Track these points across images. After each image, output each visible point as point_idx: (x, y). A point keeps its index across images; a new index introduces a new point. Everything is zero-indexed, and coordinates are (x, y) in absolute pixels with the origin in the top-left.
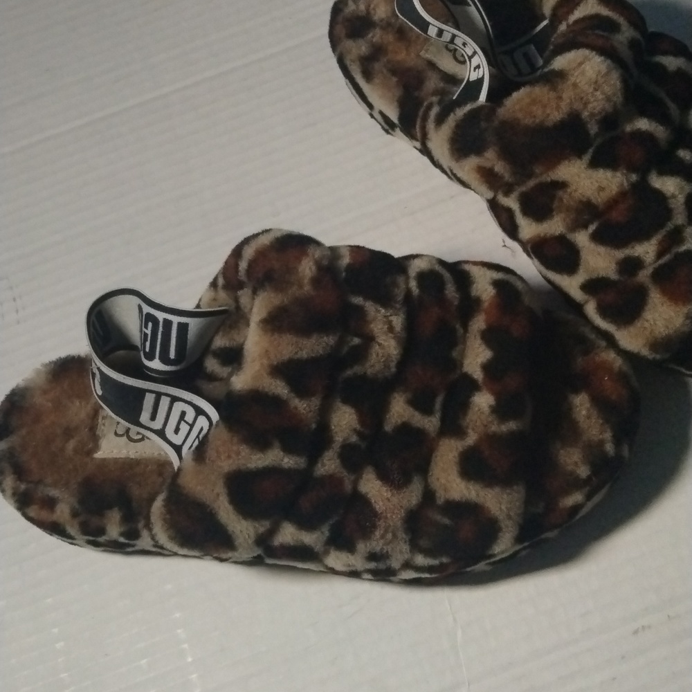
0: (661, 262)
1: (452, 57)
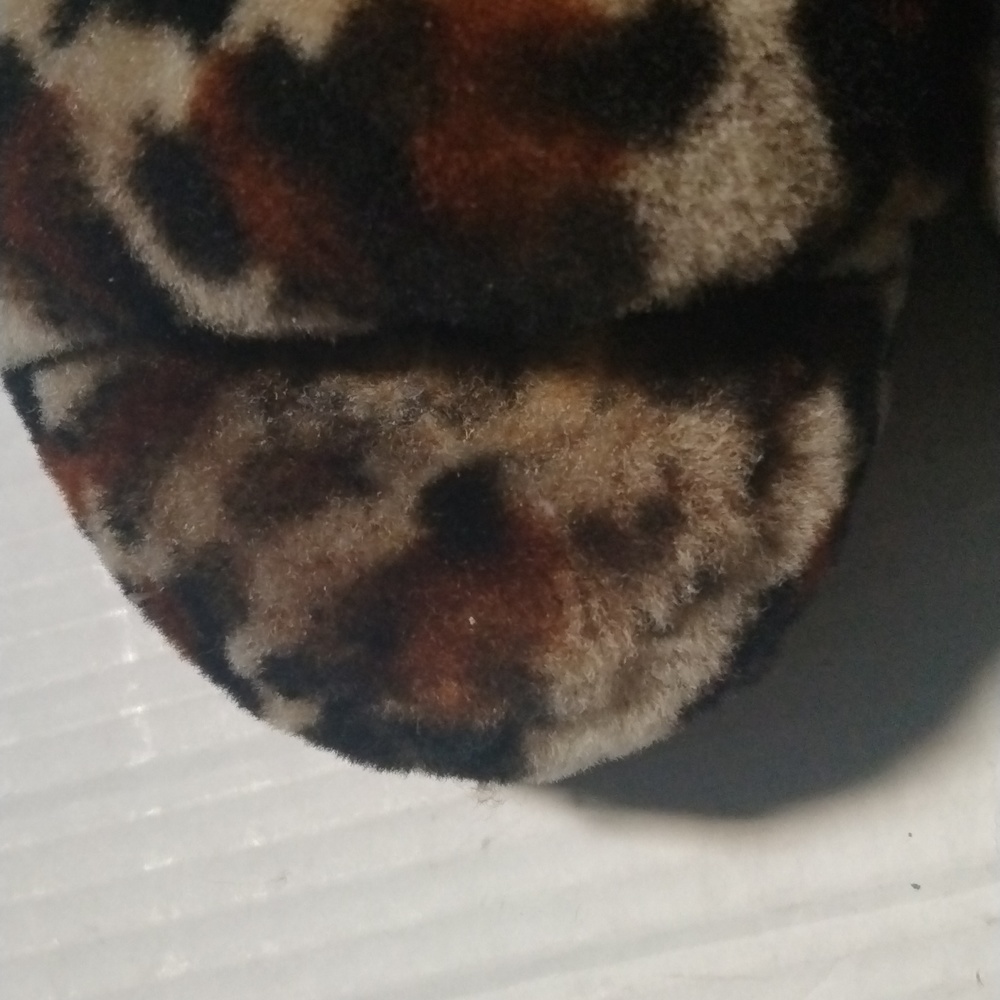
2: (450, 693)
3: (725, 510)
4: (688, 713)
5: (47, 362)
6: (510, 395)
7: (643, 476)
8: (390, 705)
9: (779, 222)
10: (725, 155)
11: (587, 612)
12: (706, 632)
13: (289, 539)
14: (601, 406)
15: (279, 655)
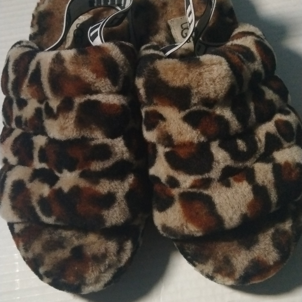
0: (190, 190)
1: (181, 31)
2: (72, 278)
3: (113, 256)
4: (106, 285)
5: (17, 223)
6: (86, 236)
7: (103, 250)
8: (63, 280)
9: (122, 220)
10: (115, 211)
11: (92, 268)
12: (109, 273)
13: (51, 254)
14: (99, 239)
15: (48, 271)
